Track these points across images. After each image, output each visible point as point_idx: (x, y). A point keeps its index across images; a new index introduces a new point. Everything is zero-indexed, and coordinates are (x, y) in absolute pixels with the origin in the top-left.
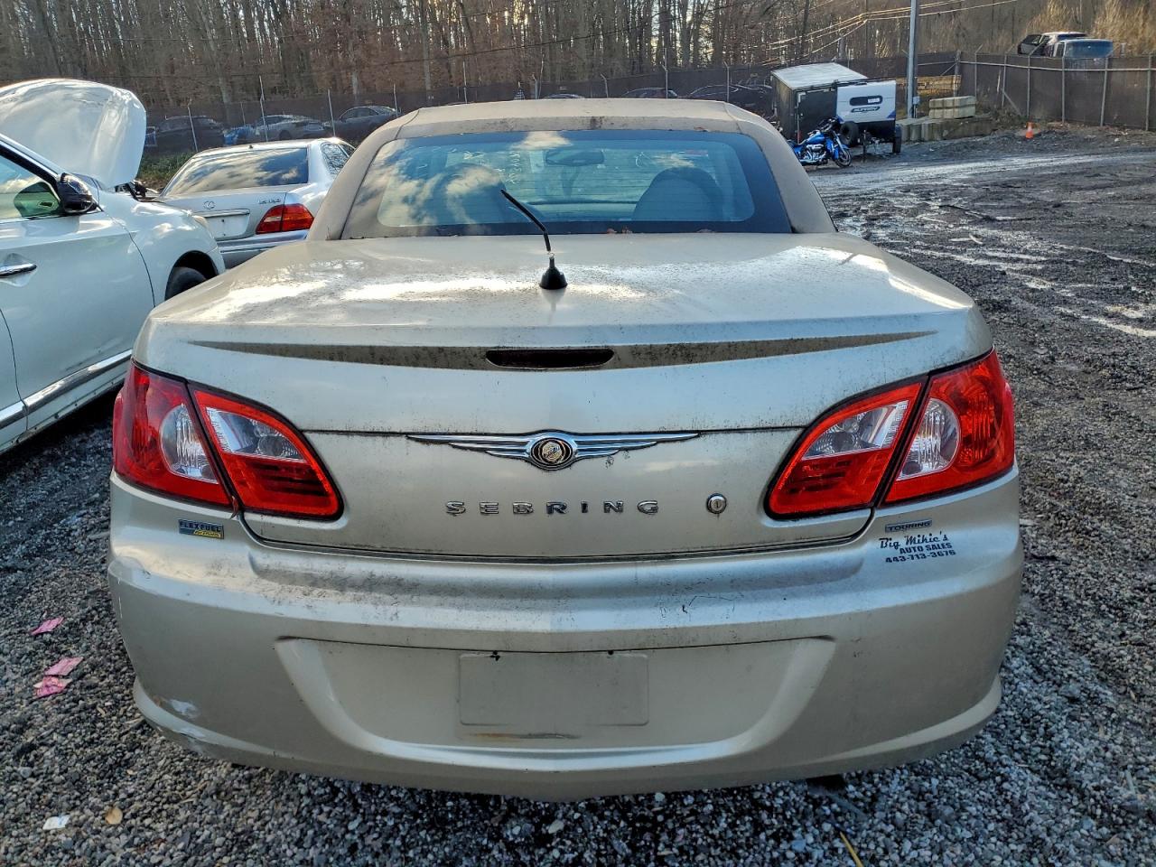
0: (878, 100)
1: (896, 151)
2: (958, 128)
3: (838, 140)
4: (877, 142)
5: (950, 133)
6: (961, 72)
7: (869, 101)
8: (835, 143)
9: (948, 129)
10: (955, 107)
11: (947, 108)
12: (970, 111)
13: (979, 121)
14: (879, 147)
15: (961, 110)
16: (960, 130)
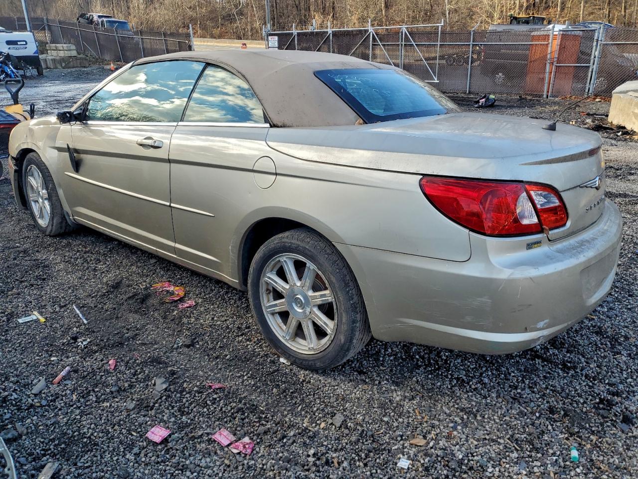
0: (24, 43)
1: (40, 74)
2: (70, 62)
3: (10, 66)
4: (30, 68)
5: (66, 64)
6: (50, 29)
7: (19, 43)
8: (10, 68)
9: (64, 61)
10: (64, 50)
11: (60, 50)
12: (74, 53)
13: (81, 59)
14: (31, 71)
15: (69, 52)
16: (71, 63)
